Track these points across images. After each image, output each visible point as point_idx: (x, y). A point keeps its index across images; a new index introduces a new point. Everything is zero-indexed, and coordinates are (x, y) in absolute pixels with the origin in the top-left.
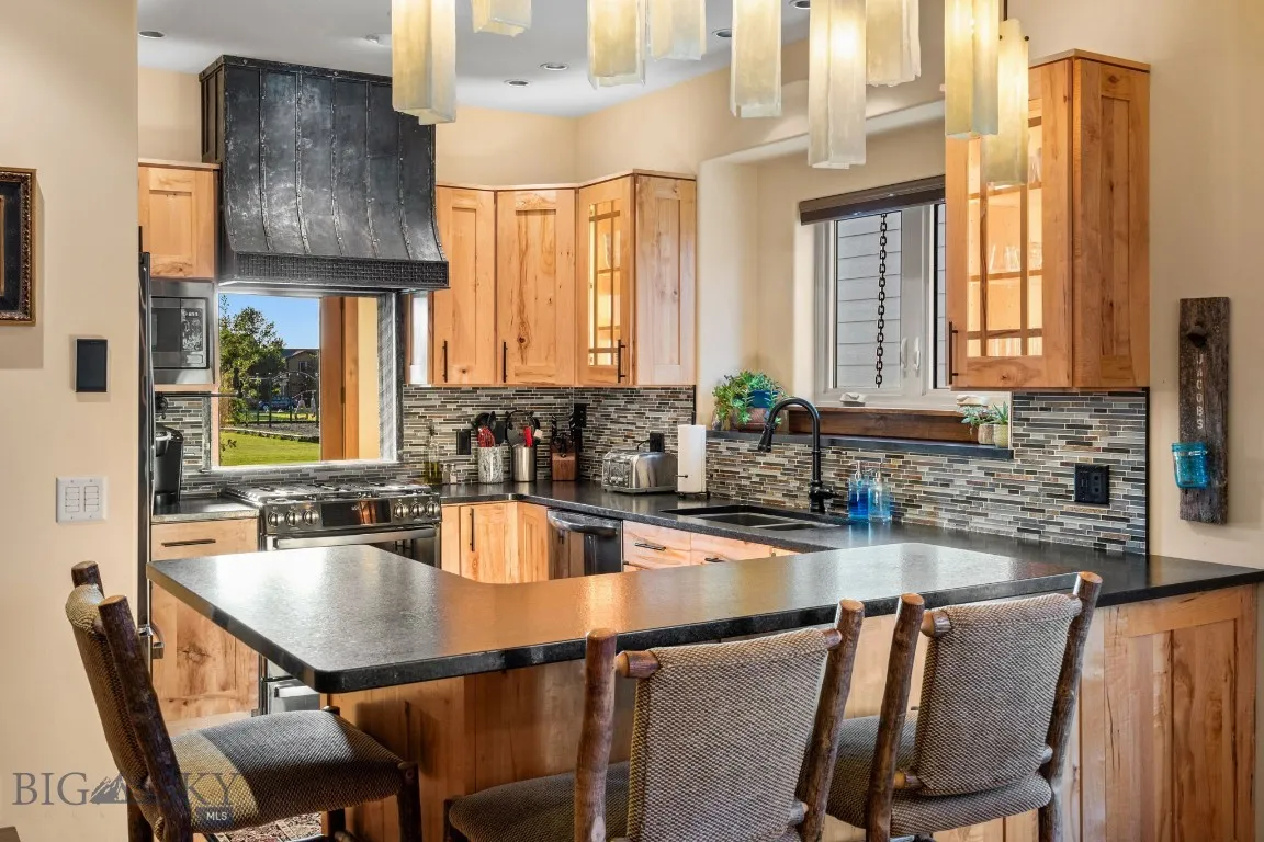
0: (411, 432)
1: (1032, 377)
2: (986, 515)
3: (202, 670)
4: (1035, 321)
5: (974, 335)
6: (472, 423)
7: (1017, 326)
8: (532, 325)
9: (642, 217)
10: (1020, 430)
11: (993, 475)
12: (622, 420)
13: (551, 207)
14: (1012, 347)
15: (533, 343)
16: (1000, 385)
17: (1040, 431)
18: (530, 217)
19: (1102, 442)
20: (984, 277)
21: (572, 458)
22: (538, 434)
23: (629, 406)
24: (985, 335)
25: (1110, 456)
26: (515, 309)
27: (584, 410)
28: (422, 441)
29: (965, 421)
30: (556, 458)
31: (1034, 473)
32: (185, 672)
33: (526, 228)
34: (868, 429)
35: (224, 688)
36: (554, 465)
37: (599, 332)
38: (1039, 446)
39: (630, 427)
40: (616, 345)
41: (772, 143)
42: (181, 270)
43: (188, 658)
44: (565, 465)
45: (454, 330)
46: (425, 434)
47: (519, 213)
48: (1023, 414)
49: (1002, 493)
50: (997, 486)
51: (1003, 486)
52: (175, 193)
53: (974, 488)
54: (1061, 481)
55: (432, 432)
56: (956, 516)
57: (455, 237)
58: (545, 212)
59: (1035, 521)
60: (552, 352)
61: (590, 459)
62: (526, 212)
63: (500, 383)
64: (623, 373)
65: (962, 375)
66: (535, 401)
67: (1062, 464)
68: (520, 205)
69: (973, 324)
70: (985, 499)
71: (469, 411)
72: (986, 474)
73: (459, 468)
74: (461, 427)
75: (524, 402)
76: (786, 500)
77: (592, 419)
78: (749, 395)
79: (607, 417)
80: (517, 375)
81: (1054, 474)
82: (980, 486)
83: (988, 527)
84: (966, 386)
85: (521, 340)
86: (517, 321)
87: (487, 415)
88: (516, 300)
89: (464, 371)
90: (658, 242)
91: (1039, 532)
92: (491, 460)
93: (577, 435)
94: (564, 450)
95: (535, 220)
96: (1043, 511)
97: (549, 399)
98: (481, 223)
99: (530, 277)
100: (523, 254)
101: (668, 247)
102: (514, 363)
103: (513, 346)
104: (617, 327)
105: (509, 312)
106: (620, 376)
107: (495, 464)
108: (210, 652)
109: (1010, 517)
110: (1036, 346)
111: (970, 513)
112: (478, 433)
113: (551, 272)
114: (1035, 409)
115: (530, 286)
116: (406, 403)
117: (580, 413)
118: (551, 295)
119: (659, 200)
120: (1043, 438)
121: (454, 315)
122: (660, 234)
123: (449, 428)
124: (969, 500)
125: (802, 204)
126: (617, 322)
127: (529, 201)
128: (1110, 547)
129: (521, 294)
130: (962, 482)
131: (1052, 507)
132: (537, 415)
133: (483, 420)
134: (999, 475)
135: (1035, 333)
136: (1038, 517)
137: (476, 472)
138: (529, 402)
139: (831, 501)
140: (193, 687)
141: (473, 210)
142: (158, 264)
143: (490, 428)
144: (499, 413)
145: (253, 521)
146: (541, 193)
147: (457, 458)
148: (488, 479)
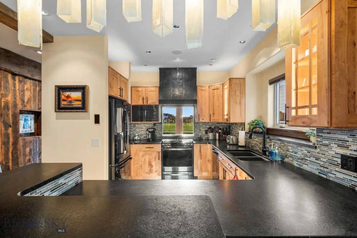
0: (196, 130)
1: (314, 122)
2: (308, 165)
3: (152, 169)
4: (315, 102)
5: (294, 108)
7: (308, 104)
8: (215, 110)
9: (231, 87)
10: (319, 139)
11: (310, 153)
13: (218, 88)
14: (306, 112)
15: (215, 114)
16: (302, 125)
17: (327, 141)
19: (353, 148)
20: (297, 89)
22: (220, 131)
24: (297, 108)
29: (306, 134)
30: (223, 135)
31: (325, 155)
32: (149, 169)
33: (214, 92)
34: (283, 134)
35: (156, 172)
36: (223, 137)
38: (326, 145)
41: (258, 66)
42: (153, 103)
44: (225, 137)
45: (201, 112)
46: (199, 130)
47: (213, 90)
48: (320, 134)
49: (313, 159)
50: (311, 156)
51: (313, 157)
52: (153, 91)
53: (304, 156)
54: (335, 159)
55: (200, 130)
56: (298, 163)
57: (201, 95)
58: (217, 89)
59: (325, 171)
60: (219, 116)
62: (214, 89)
63: (210, 121)
65: (290, 121)
66: (221, 125)
67: (335, 153)
68: (213, 88)
69: (293, 105)
70: (308, 160)
71: (207, 126)
72: (308, 152)
74: (206, 129)
75: (218, 125)
76: (259, 150)
78: (255, 125)
80: (213, 120)
81: (332, 156)
82: (306, 156)
83: (308, 169)
84: (291, 125)
85: (213, 113)
86: (212, 110)
89: (203, 119)
90: (235, 92)
91: (326, 175)
92: (211, 135)
94: (225, 134)
95: (216, 91)
96: (328, 168)
98: (206, 93)
100: (214, 97)
101: (238, 93)
102: (212, 118)
103: (212, 115)
105: (211, 108)
106: (227, 120)
109: (316, 167)
110: (315, 111)
111: (303, 163)
112: (209, 130)
113: (218, 100)
114: (325, 133)
115: (215, 103)
116: (196, 125)
118: (218, 105)
119: (236, 83)
120: (328, 143)
121: (201, 109)
122: (236, 91)
123: (204, 129)
124: (302, 159)
125: (270, 80)
127: (215, 87)
130: (300, 153)
131: (332, 168)
133: (210, 128)
134: (312, 153)
135: (314, 106)
136: (325, 170)
137: (208, 137)
138: (220, 125)
139: (268, 152)
140: (151, 171)
141: (205, 90)
142: (150, 102)
143: (211, 130)
144: (213, 127)
145: (161, 145)
146: (217, 86)
147: (205, 135)
148: (210, 139)
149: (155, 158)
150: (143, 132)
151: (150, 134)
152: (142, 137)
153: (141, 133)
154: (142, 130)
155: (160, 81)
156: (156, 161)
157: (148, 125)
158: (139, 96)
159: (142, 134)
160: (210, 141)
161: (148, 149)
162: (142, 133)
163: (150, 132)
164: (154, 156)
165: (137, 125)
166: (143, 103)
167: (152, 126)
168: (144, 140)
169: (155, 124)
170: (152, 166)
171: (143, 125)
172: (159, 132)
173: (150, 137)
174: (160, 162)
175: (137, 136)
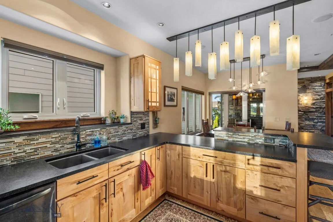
2: (126, 136)
4: (158, 101)
14: (155, 104)
17: (135, 118)
19: (144, 119)
24: (151, 102)
25: (145, 121)
31: (135, 126)
38: (135, 121)
49: (129, 131)
53: (124, 131)
54: (139, 126)
56: (119, 138)
59: (135, 134)
69: (150, 100)
70: (126, 133)
72: (126, 128)
91: (135, 136)
96: (136, 132)
109: (131, 135)
110: (158, 104)
111: (123, 137)
124: (123, 134)
128: (145, 135)
130: (121, 131)
131: (138, 131)
134: (128, 128)
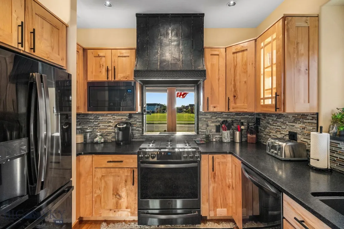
0: (201, 125)
3: (120, 201)
6: (220, 123)
8: (238, 91)
12: (274, 124)
13: (245, 49)
15: (239, 97)
18: (238, 54)
21: (255, 136)
22: (242, 127)
23: (278, 120)
26: (232, 86)
27: (259, 120)
28: (204, 128)
30: (249, 135)
32: (115, 202)
33: (236, 58)
35: (127, 208)
36: (248, 138)
37: (265, 92)
39: (278, 128)
40: (274, 95)
42: (126, 78)
43: (116, 197)
44: (252, 138)
45: (211, 94)
46: (205, 126)
47: (234, 53)
52: (125, 57)
55: (208, 126)
57: (211, 64)
58: (243, 51)
60: (246, 100)
61: (262, 136)
62: (236, 52)
63: (227, 111)
64: (278, 107)
66: (242, 117)
68: (234, 51)
71: (220, 119)
73: (216, 136)
74: (217, 124)
75: (238, 117)
77: (263, 123)
79: (268, 123)
80: (233, 108)
85: (235, 96)
86: (233, 90)
87: (225, 121)
88: (233, 83)
89: (215, 107)
90: (297, 47)
92: (226, 135)
93: (256, 128)
94: (252, 133)
95: (240, 54)
97: (247, 116)
98: (221, 59)
99: (238, 74)
100: (235, 67)
102: (232, 105)
103: (232, 99)
104: (274, 88)
105: (231, 87)
106: (276, 109)
107: (227, 136)
108: (123, 196)
112: (222, 126)
113: (246, 72)
115: (238, 77)
116: (200, 117)
117: (258, 121)
118: (245, 80)
119: (298, 27)
121: (211, 89)
123: (213, 124)
126: (274, 86)
127: (237, 48)
129: (234, 80)
132: (242, 121)
133: (223, 122)
137: (221, 138)
140: (117, 207)
141: (218, 55)
142: (120, 77)
143: (226, 125)
144: (229, 120)
145: (136, 156)
146: (242, 45)
147: (216, 133)
148: (225, 141)
149: (126, 181)
150: (110, 129)
151: (121, 132)
152: (108, 137)
153: (107, 130)
154: (110, 126)
155: (138, 38)
156: (127, 187)
157: (120, 117)
158: (101, 66)
159: (110, 133)
160: (226, 144)
161: (111, 165)
162: (109, 131)
163: (119, 129)
164: (124, 178)
165: (101, 118)
166: (108, 78)
167: (127, 120)
168: (112, 142)
169: (130, 116)
170: (119, 196)
171: (112, 117)
172: (138, 129)
173: (120, 138)
174: (135, 189)
175: (101, 135)
